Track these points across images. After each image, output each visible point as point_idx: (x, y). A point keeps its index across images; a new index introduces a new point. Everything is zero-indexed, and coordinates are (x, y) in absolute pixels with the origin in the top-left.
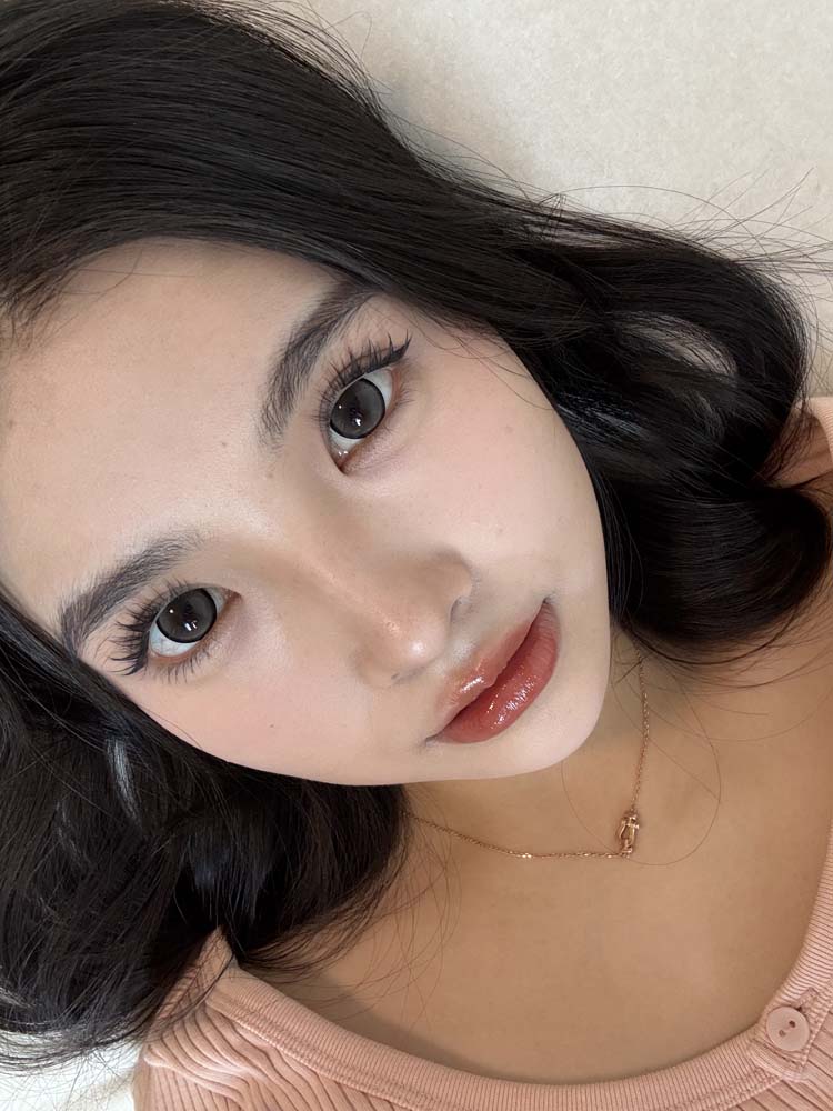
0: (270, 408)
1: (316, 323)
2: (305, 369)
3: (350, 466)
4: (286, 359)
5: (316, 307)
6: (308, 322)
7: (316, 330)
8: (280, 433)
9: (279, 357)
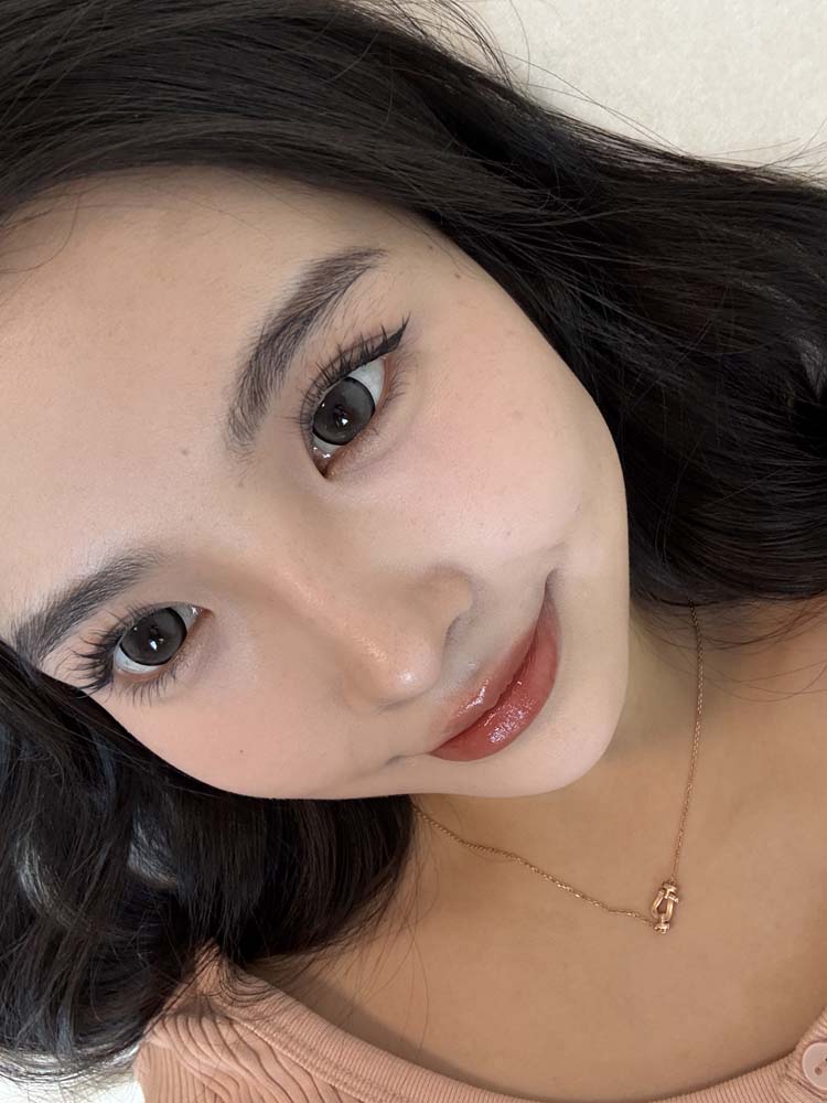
0: (238, 411)
1: (295, 311)
2: (281, 365)
3: (334, 471)
4: (257, 356)
5: (293, 292)
6: (285, 310)
7: (292, 320)
8: (252, 439)
9: (250, 352)
